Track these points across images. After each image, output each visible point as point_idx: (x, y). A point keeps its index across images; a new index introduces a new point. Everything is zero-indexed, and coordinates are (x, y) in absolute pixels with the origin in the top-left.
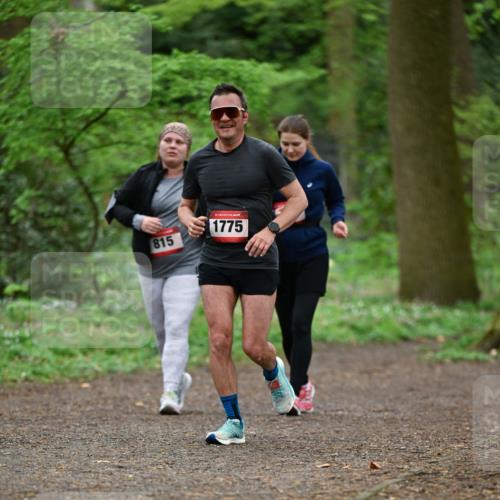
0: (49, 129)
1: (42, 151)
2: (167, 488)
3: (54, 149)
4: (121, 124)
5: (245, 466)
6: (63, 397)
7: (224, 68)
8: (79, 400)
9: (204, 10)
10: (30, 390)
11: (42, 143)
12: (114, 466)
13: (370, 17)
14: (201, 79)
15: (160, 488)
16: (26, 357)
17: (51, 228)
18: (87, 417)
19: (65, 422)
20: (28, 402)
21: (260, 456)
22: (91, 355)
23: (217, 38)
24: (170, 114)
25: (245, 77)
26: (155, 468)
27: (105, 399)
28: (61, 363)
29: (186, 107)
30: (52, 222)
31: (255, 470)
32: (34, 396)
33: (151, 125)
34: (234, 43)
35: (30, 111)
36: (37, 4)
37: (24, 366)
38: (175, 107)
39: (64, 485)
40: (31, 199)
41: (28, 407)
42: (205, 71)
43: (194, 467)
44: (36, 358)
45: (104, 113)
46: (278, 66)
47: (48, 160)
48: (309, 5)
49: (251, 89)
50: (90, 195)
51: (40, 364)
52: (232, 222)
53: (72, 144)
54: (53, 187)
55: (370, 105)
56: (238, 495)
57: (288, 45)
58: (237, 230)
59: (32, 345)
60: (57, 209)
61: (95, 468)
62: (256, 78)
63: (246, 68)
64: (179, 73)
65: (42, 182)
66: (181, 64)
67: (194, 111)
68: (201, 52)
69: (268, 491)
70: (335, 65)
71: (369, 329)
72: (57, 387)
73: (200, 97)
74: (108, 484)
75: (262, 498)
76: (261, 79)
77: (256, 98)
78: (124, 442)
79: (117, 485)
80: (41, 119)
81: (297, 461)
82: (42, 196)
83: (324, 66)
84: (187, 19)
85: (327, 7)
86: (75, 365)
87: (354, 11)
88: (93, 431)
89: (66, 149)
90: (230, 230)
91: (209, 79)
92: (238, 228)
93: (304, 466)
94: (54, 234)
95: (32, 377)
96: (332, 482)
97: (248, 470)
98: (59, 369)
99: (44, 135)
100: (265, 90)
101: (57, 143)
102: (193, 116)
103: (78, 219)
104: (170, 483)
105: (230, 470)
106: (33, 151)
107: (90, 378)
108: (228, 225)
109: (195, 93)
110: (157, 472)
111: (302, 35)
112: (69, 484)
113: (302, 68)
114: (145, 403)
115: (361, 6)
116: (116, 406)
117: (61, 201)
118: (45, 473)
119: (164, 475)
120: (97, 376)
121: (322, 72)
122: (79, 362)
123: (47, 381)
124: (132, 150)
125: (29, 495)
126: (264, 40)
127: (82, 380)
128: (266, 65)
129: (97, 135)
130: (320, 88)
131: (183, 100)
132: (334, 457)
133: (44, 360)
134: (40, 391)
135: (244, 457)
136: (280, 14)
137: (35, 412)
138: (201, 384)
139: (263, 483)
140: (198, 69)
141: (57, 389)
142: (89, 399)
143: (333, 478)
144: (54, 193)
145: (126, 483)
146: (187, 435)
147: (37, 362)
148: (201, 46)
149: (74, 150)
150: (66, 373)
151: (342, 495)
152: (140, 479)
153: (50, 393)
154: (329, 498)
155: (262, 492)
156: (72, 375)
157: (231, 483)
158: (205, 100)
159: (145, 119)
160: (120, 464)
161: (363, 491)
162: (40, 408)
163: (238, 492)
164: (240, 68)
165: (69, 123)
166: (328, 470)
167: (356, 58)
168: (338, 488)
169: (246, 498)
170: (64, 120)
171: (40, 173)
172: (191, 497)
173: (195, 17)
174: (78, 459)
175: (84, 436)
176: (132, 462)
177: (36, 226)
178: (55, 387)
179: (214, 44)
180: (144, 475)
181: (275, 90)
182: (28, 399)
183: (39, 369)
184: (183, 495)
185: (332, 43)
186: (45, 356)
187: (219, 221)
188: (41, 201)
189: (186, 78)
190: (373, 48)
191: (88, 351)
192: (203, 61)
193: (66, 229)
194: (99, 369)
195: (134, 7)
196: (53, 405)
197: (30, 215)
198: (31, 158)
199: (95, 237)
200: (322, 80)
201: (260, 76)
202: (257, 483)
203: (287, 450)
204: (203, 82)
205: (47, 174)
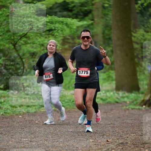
0: (9, 39)
1: (7, 46)
2: (45, 147)
3: (11, 45)
4: (31, 37)
5: (69, 141)
6: (13, 120)
7: (62, 21)
8: (18, 121)
9: (56, 3)
10: (3, 118)
11: (7, 43)
12: (29, 141)
13: (106, 5)
14: (55, 24)
15: (43, 147)
16: (2, 108)
17: (10, 69)
18: (21, 126)
19: (14, 128)
20: (3, 122)
21: (73, 138)
22: (22, 107)
23: (60, 12)
24: (46, 34)
25: (69, 23)
26: (41, 141)
27: (26, 121)
28: (13, 110)
29: (51, 33)
30: (10, 67)
31: (72, 142)
32: (5, 120)
33: (40, 38)
34: (65, 13)
35: (3, 34)
36: (5, 1)
37: (2, 111)
38: (48, 32)
39: (14, 147)
40: (4, 60)
41: (3, 123)
42: (57, 21)
43: (53, 141)
44: (5, 108)
45: (26, 34)
46: (79, 20)
47: (9, 48)
48: (88, 2)
49: (70, 27)
50: (22, 59)
51: (6, 110)
52: (85, 71)
53: (16, 44)
54: (10, 57)
55: (106, 32)
56: (66, 150)
57: (82, 14)
58: (86, 74)
59: (4, 104)
60: (12, 63)
61: (23, 141)
62: (72, 24)
63: (69, 20)
64: (49, 22)
65: (7, 55)
66: (49, 19)
67: (53, 34)
68: (55, 16)
69: (76, 148)
70: (96, 20)
71: (106, 99)
72: (12, 117)
73: (55, 29)
74: (27, 146)
75: (74, 150)
76: (73, 24)
77: (72, 30)
78: (32, 134)
79: (30, 146)
80: (7, 36)
81: (84, 139)
82: (7, 59)
83: (93, 20)
84: (51, 6)
85: (93, 2)
86: (17, 110)
87: (101, 3)
88: (23, 130)
89: (14, 45)
90: (84, 74)
91: (58, 24)
92: (87, 73)
93: (87, 141)
94: (11, 71)
95: (4, 114)
96: (95, 146)
97: (69, 142)
98: (12, 112)
99: (8, 41)
100: (75, 27)
101: (11, 43)
102: (53, 35)
103: (18, 66)
104: (46, 146)
105: (64, 142)
106: (4, 46)
107: (22, 114)
108: (84, 72)
109: (53, 28)
110: (42, 143)
111: (86, 10)
112: (15, 146)
113: (86, 21)
114: (38, 122)
115: (104, 2)
116: (30, 123)
117: (13, 61)
118: (8, 143)
119: (44, 144)
120: (24, 113)
121: (92, 22)
122: (18, 110)
123: (8, 115)
124: (34, 45)
125: (3, 149)
126: (74, 12)
127: (19, 115)
128: (75, 20)
129: (24, 41)
130: (91, 27)
131: (50, 30)
132: (96, 138)
133: (7, 109)
134: (7, 118)
135: (68, 138)
136: (79, 4)
137: (5, 124)
138: (55, 116)
139: (74, 146)
140: (54, 21)
141: (12, 118)
142: (21, 120)
143: (95, 144)
144: (11, 58)
145: (32, 146)
146: (51, 131)
147: (6, 109)
148: (55, 14)
149: (17, 46)
150: (14, 113)
151: (98, 150)
152: (37, 145)
153: (10, 119)
154: (94, 150)
155: (74, 149)
156: (16, 113)
157: (64, 146)
158: (57, 30)
159: (38, 36)
160: (31, 140)
161: (104, 148)
162: (6, 123)
163: (66, 149)
164: (67, 21)
165: (15, 37)
166: (94, 142)
167: (102, 18)
168: (97, 147)
169: (69, 150)
170: (14, 36)
171: (7, 52)
172: (52, 150)
173: (54, 5)
174: (18, 139)
175: (20, 132)
176: (34, 139)
177: (5, 68)
178: (11, 117)
179: (59, 13)
180: (38, 144)
181: (78, 27)
182: (3, 120)
183: (6, 111)
184: (50, 150)
185: (95, 13)
186: (8, 108)
187: (81, 71)
188: (7, 61)
189: (51, 23)
190: (108, 14)
191: (21, 106)
192: (56, 18)
193: (14, 69)
194: (25, 112)
195: (35, 2)
196: (10, 122)
197: (4, 65)
198: (4, 48)
199: (23, 72)
200: (92, 24)
201: (73, 23)
202: (72, 146)
203: (81, 136)
204: (56, 25)
205: (8, 53)
